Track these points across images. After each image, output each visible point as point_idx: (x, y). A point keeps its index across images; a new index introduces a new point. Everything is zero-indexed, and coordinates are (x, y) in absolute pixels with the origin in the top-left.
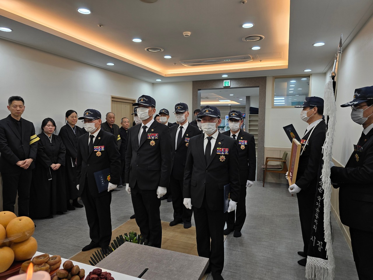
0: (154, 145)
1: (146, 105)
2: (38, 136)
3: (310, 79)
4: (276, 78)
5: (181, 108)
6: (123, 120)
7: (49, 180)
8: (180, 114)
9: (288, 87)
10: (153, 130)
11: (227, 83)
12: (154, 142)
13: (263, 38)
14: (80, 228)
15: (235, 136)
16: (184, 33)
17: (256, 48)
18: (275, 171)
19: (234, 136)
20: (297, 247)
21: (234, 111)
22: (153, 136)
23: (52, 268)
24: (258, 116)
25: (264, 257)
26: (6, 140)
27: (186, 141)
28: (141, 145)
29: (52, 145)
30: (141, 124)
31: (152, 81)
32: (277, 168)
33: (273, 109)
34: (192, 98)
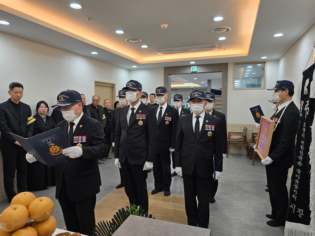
0: (142, 125)
2: (34, 117)
3: (265, 65)
4: (236, 64)
5: (161, 91)
6: (105, 101)
8: (161, 96)
9: (245, 72)
10: (140, 111)
11: (194, 69)
12: (142, 122)
13: (230, 30)
17: (222, 39)
18: (237, 144)
22: (141, 117)
24: (221, 97)
26: (6, 121)
27: (166, 120)
28: (130, 125)
29: (46, 125)
30: (129, 106)
31: (129, 67)
32: (239, 141)
33: (233, 91)
34: (164, 82)
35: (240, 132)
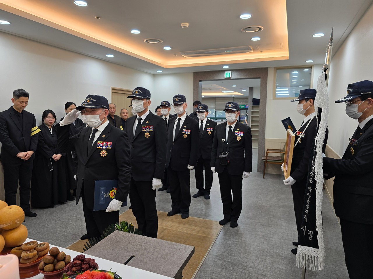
0: (149, 137)
1: (141, 97)
2: (39, 127)
3: (311, 71)
4: (277, 69)
5: (180, 100)
6: (122, 111)
7: (50, 170)
8: (179, 106)
9: (291, 78)
10: (147, 122)
11: (228, 74)
13: (262, 29)
14: (79, 217)
15: (232, 127)
16: (182, 24)
17: (256, 39)
18: (275, 163)
19: (230, 127)
20: (292, 238)
21: (230, 103)
22: (148, 128)
23: (40, 254)
24: (259, 108)
25: (259, 246)
26: (8, 132)
27: (184, 133)
28: (136, 137)
29: (53, 136)
30: (136, 116)
31: (153, 72)
32: (278, 159)
33: (274, 100)
34: (194, 89)
35: (280, 149)
